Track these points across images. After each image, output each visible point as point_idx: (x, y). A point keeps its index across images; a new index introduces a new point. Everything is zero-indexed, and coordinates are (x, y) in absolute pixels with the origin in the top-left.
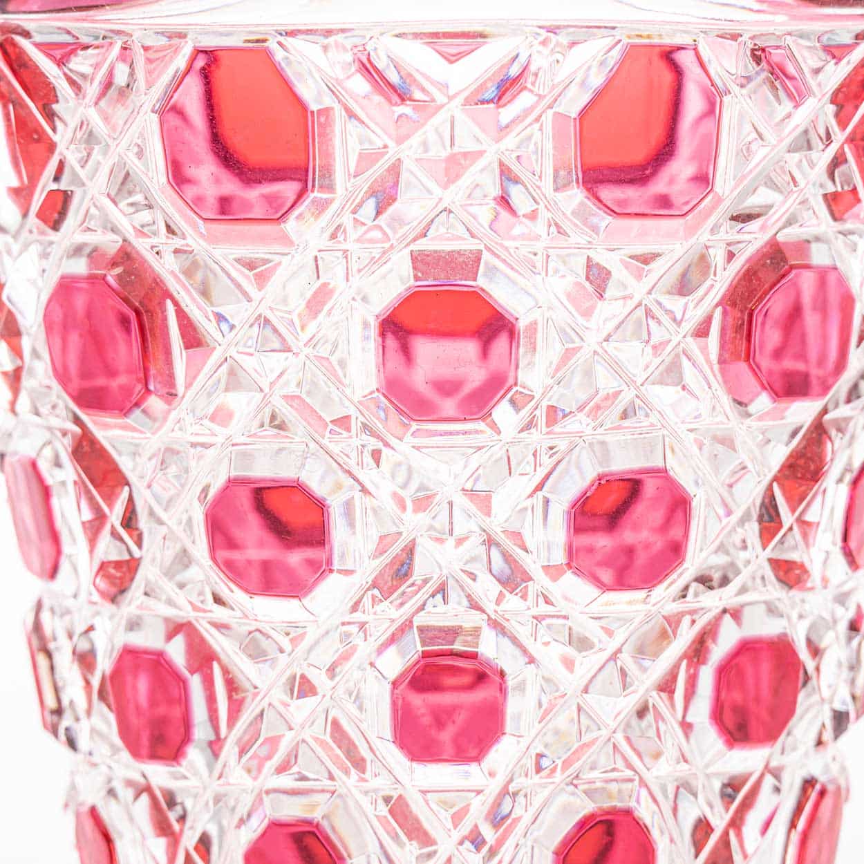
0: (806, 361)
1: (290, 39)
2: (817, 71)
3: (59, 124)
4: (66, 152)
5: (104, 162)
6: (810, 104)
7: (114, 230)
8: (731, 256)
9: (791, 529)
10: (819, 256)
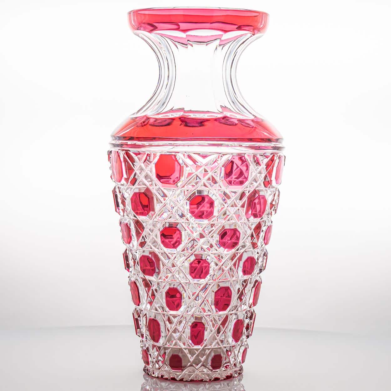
0: (257, 212)
1: (178, 154)
2: (262, 160)
3: (135, 166)
4: (136, 171)
5: (144, 174)
6: (262, 166)
7: (146, 185)
8: (249, 192)
9: (255, 238)
10: (261, 193)
